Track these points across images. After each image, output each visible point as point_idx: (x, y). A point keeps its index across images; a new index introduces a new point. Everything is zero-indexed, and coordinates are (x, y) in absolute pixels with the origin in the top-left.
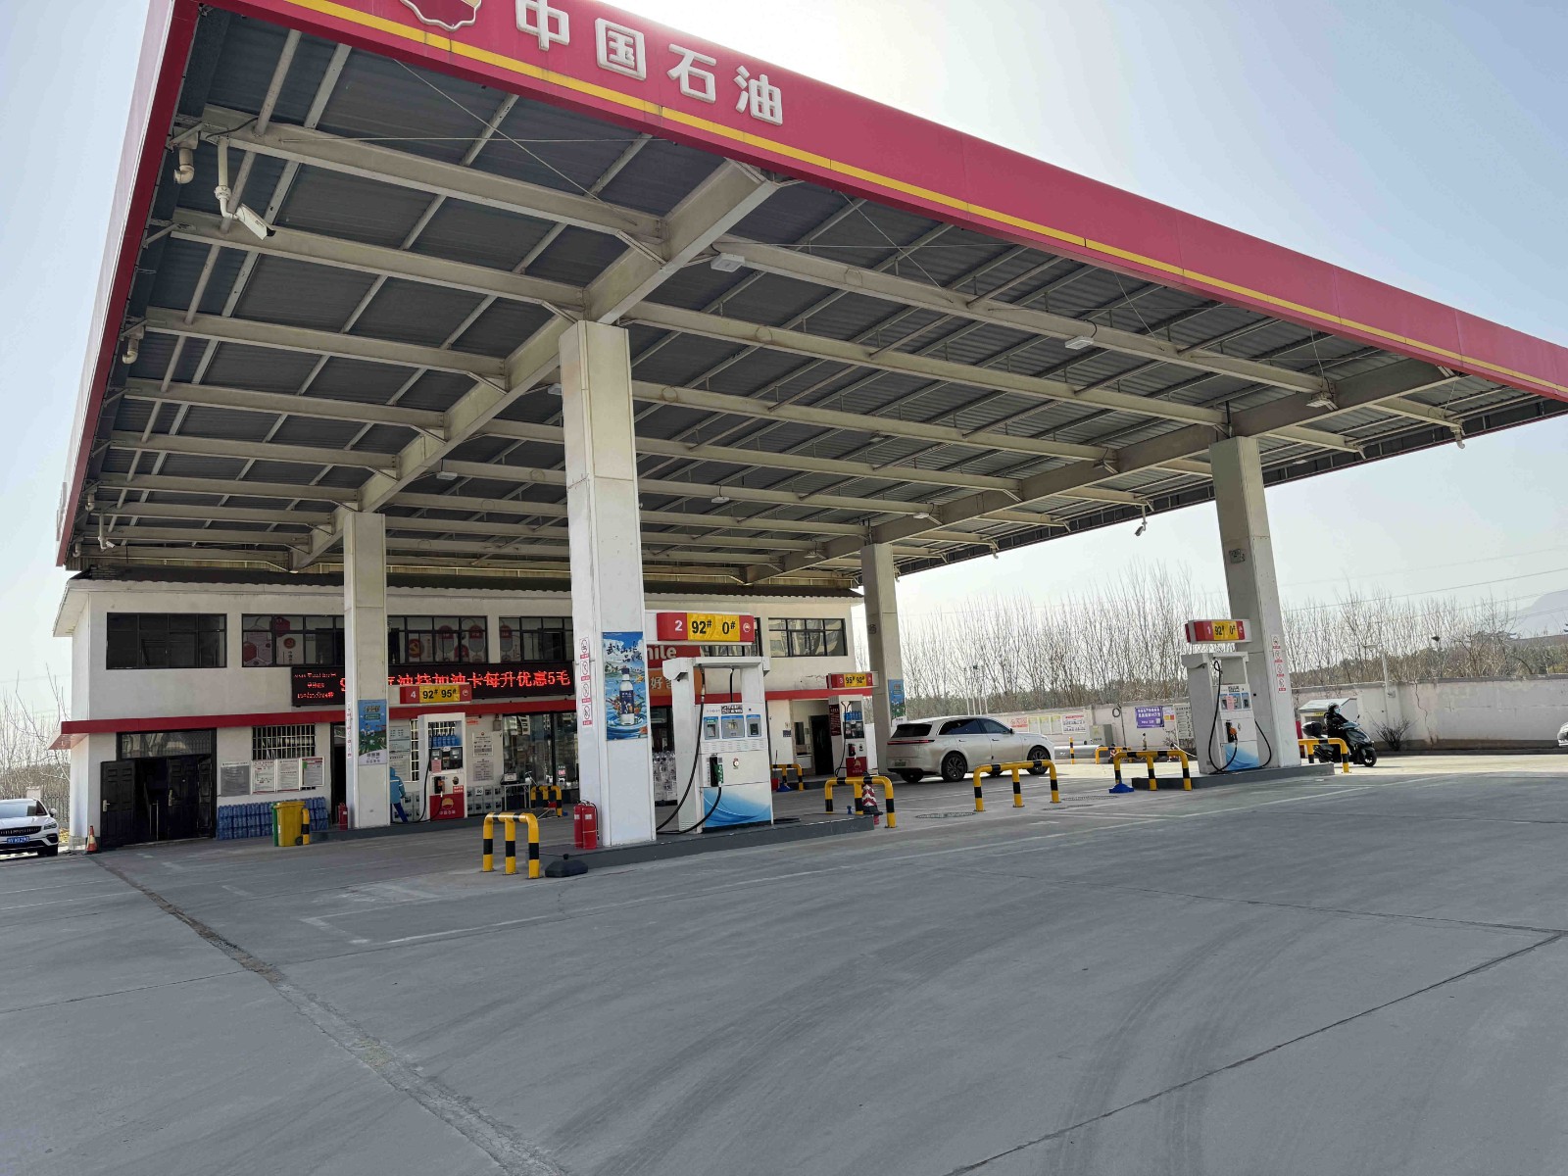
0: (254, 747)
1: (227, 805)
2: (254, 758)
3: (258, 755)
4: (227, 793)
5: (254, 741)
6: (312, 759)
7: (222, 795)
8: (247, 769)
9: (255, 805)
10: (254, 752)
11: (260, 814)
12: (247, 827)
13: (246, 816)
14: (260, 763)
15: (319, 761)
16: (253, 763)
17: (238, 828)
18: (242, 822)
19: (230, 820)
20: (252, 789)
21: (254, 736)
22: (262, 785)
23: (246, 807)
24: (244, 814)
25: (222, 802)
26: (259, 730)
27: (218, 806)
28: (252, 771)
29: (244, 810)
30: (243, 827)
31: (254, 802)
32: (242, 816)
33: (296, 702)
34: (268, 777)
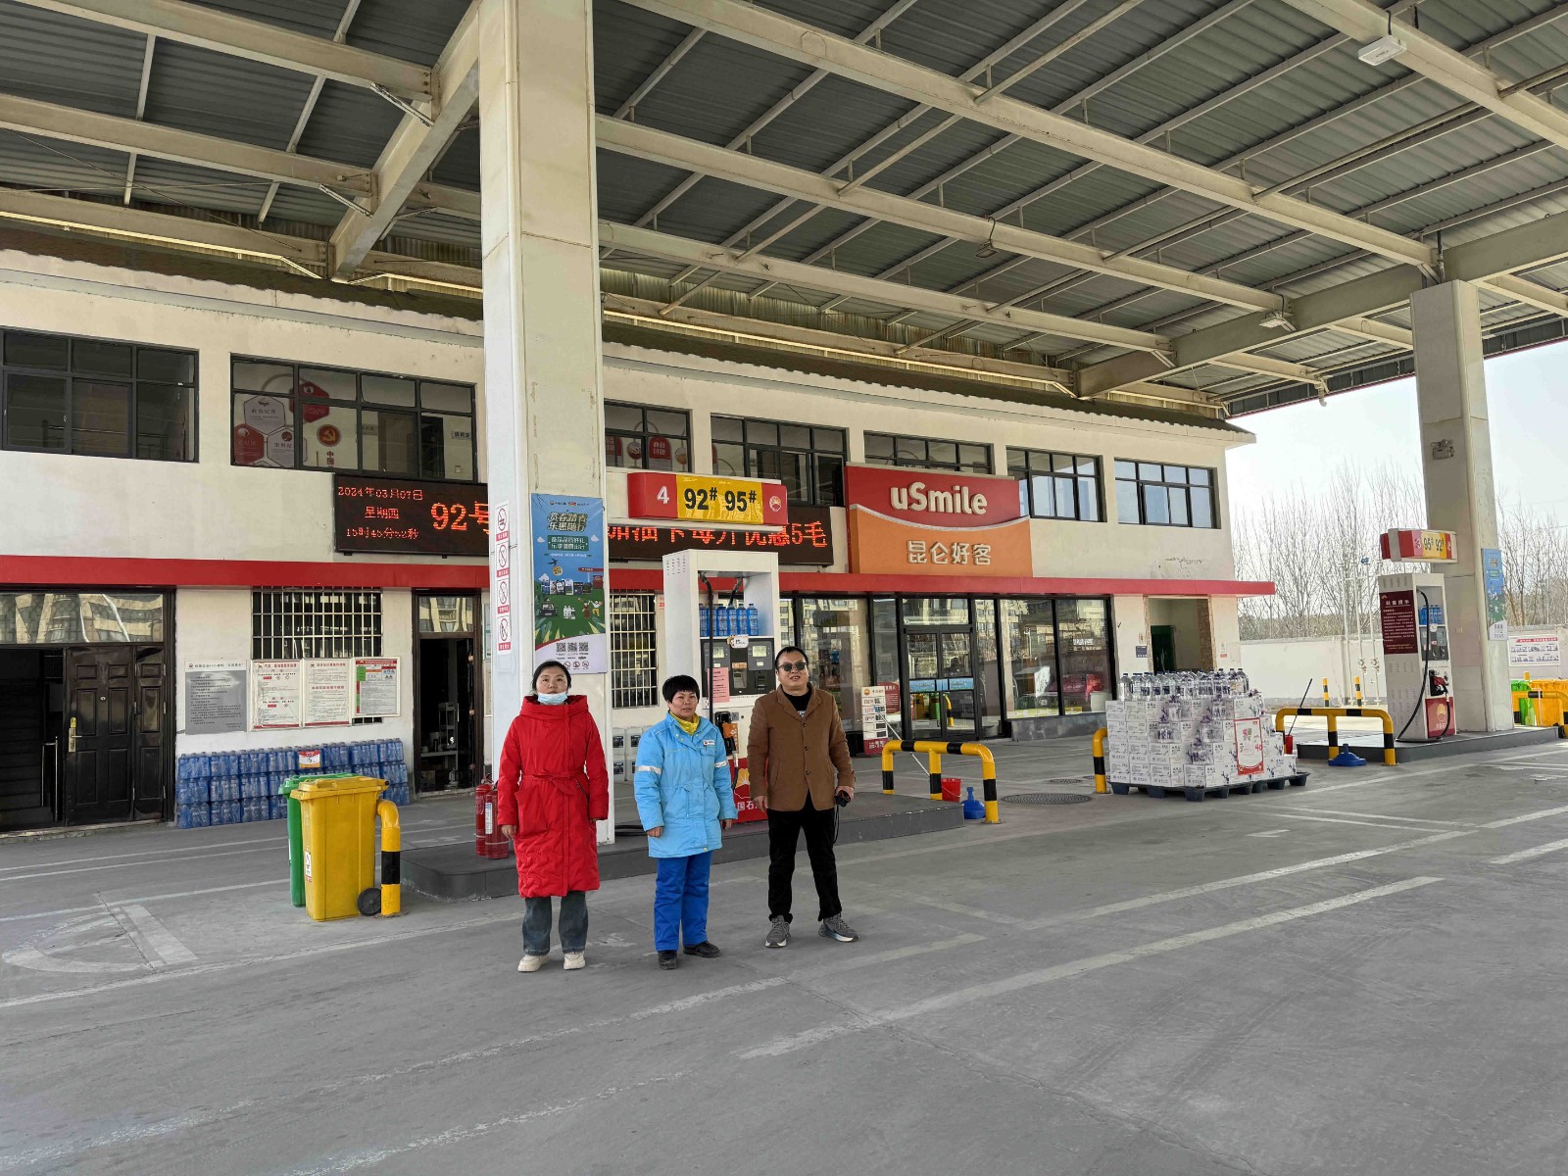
0: (256, 631)
1: (198, 751)
2: (256, 656)
3: (264, 648)
4: (197, 726)
5: (256, 620)
6: (375, 663)
7: (189, 731)
8: (241, 676)
9: (256, 753)
10: (256, 642)
11: (268, 774)
12: (240, 800)
13: (239, 776)
14: (270, 666)
15: (390, 666)
16: (253, 665)
17: (221, 802)
18: (226, 789)
19: (202, 784)
20: (252, 719)
21: (256, 609)
22: (272, 711)
23: (239, 757)
24: (234, 771)
25: (186, 745)
26: (267, 597)
27: (179, 753)
28: (253, 681)
29: (235, 765)
30: (231, 801)
31: (256, 747)
32: (229, 777)
33: (343, 544)
34: (286, 694)
